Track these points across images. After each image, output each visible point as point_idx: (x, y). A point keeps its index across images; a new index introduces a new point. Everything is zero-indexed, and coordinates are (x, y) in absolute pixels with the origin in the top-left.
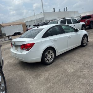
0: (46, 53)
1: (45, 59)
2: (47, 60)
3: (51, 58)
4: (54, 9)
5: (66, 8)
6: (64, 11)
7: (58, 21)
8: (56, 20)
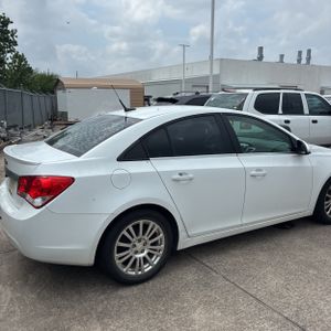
0: (124, 232)
1: (117, 255)
2: (125, 263)
3: (150, 255)
4: (261, 49)
5: (309, 51)
6: (299, 61)
7: (247, 94)
8: (238, 91)
